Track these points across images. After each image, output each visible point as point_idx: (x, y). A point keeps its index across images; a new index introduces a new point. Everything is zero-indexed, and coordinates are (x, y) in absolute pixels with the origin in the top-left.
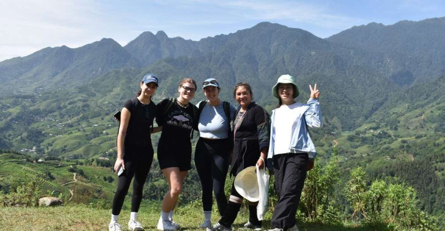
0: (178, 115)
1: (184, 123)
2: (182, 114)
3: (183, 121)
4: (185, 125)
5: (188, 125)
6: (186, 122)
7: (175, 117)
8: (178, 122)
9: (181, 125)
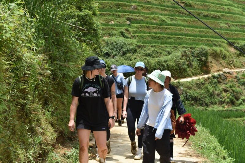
0: (88, 88)
1: (93, 93)
2: (91, 86)
3: (93, 91)
4: (95, 94)
5: (98, 94)
6: (95, 92)
7: (86, 90)
8: (89, 93)
9: (93, 95)
